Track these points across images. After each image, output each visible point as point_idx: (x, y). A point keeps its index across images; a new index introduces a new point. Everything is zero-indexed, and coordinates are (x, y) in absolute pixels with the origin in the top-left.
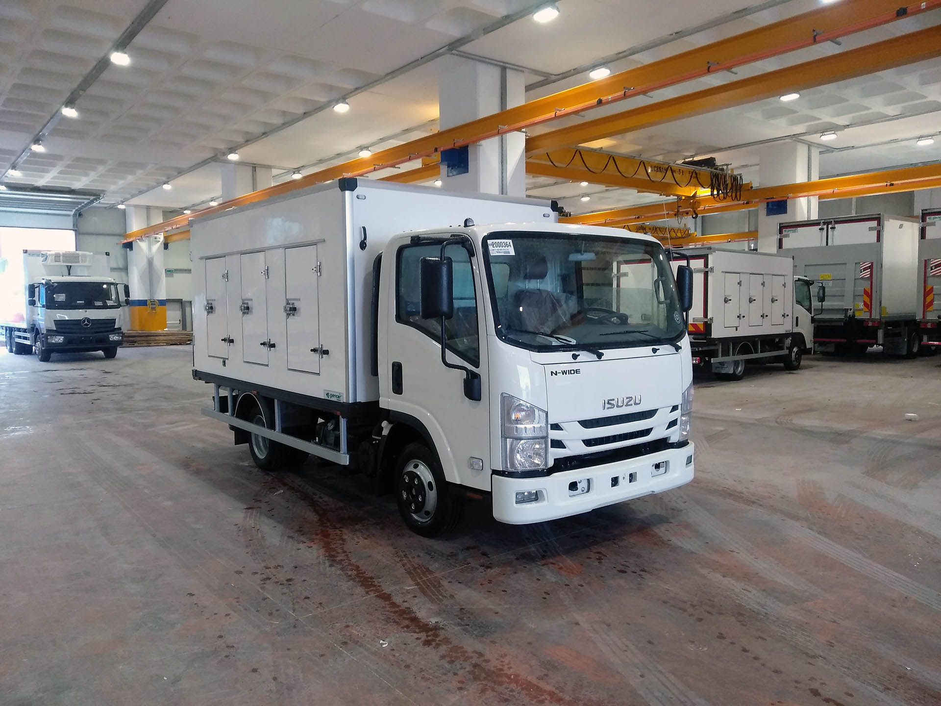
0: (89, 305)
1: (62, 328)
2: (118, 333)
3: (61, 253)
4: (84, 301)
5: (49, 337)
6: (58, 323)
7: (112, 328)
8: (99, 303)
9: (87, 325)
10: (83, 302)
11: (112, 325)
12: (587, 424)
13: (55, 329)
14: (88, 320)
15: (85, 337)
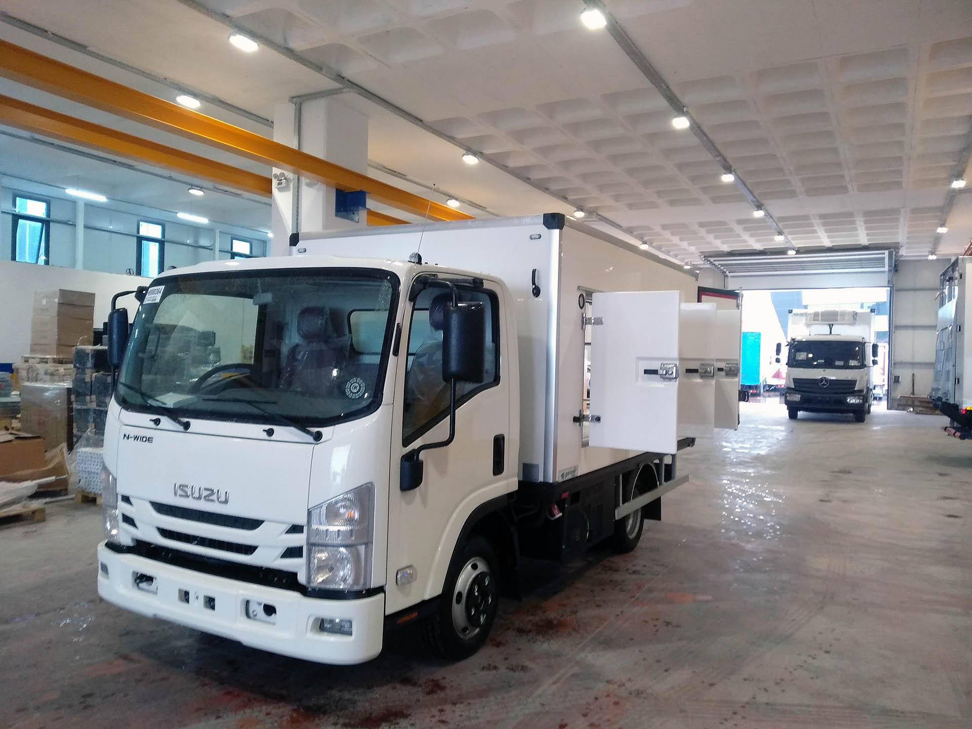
0: (829, 364)
1: (800, 387)
2: (858, 396)
3: (820, 312)
4: (825, 359)
5: (787, 395)
6: (796, 381)
7: (852, 391)
8: (841, 363)
9: (824, 385)
10: (823, 361)
11: (851, 386)
12: (162, 508)
13: (794, 387)
14: (826, 380)
15: (821, 397)
